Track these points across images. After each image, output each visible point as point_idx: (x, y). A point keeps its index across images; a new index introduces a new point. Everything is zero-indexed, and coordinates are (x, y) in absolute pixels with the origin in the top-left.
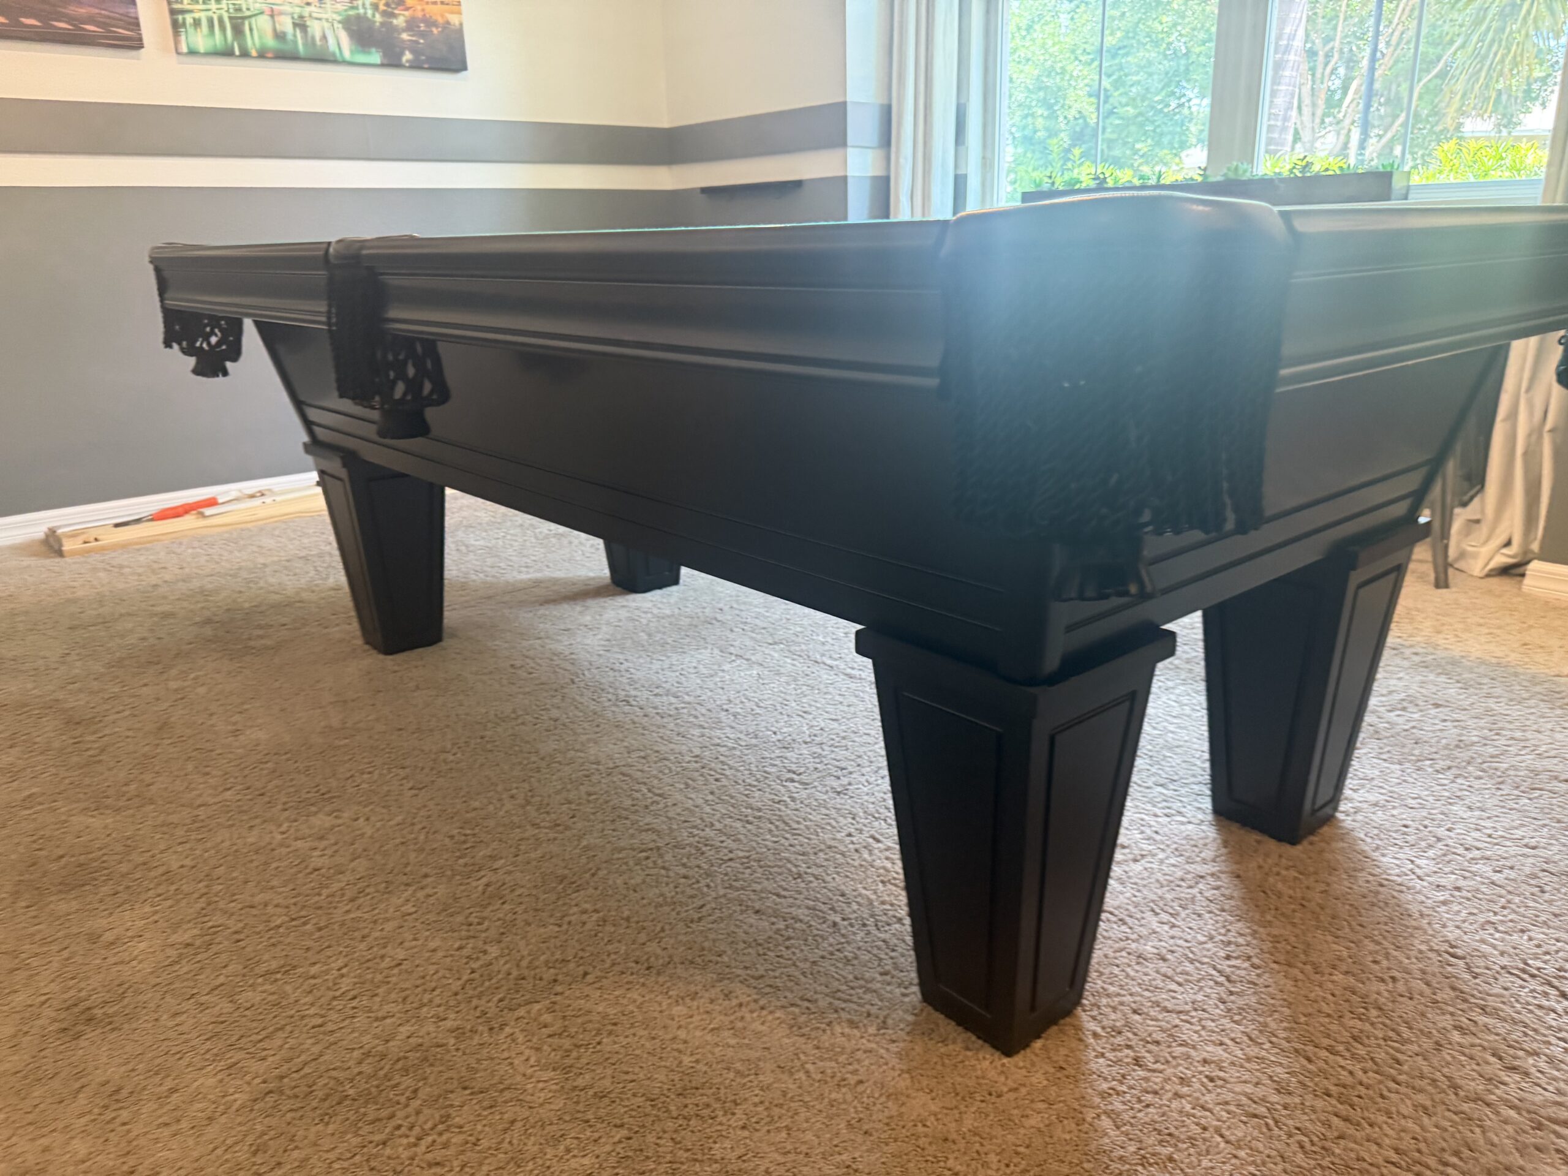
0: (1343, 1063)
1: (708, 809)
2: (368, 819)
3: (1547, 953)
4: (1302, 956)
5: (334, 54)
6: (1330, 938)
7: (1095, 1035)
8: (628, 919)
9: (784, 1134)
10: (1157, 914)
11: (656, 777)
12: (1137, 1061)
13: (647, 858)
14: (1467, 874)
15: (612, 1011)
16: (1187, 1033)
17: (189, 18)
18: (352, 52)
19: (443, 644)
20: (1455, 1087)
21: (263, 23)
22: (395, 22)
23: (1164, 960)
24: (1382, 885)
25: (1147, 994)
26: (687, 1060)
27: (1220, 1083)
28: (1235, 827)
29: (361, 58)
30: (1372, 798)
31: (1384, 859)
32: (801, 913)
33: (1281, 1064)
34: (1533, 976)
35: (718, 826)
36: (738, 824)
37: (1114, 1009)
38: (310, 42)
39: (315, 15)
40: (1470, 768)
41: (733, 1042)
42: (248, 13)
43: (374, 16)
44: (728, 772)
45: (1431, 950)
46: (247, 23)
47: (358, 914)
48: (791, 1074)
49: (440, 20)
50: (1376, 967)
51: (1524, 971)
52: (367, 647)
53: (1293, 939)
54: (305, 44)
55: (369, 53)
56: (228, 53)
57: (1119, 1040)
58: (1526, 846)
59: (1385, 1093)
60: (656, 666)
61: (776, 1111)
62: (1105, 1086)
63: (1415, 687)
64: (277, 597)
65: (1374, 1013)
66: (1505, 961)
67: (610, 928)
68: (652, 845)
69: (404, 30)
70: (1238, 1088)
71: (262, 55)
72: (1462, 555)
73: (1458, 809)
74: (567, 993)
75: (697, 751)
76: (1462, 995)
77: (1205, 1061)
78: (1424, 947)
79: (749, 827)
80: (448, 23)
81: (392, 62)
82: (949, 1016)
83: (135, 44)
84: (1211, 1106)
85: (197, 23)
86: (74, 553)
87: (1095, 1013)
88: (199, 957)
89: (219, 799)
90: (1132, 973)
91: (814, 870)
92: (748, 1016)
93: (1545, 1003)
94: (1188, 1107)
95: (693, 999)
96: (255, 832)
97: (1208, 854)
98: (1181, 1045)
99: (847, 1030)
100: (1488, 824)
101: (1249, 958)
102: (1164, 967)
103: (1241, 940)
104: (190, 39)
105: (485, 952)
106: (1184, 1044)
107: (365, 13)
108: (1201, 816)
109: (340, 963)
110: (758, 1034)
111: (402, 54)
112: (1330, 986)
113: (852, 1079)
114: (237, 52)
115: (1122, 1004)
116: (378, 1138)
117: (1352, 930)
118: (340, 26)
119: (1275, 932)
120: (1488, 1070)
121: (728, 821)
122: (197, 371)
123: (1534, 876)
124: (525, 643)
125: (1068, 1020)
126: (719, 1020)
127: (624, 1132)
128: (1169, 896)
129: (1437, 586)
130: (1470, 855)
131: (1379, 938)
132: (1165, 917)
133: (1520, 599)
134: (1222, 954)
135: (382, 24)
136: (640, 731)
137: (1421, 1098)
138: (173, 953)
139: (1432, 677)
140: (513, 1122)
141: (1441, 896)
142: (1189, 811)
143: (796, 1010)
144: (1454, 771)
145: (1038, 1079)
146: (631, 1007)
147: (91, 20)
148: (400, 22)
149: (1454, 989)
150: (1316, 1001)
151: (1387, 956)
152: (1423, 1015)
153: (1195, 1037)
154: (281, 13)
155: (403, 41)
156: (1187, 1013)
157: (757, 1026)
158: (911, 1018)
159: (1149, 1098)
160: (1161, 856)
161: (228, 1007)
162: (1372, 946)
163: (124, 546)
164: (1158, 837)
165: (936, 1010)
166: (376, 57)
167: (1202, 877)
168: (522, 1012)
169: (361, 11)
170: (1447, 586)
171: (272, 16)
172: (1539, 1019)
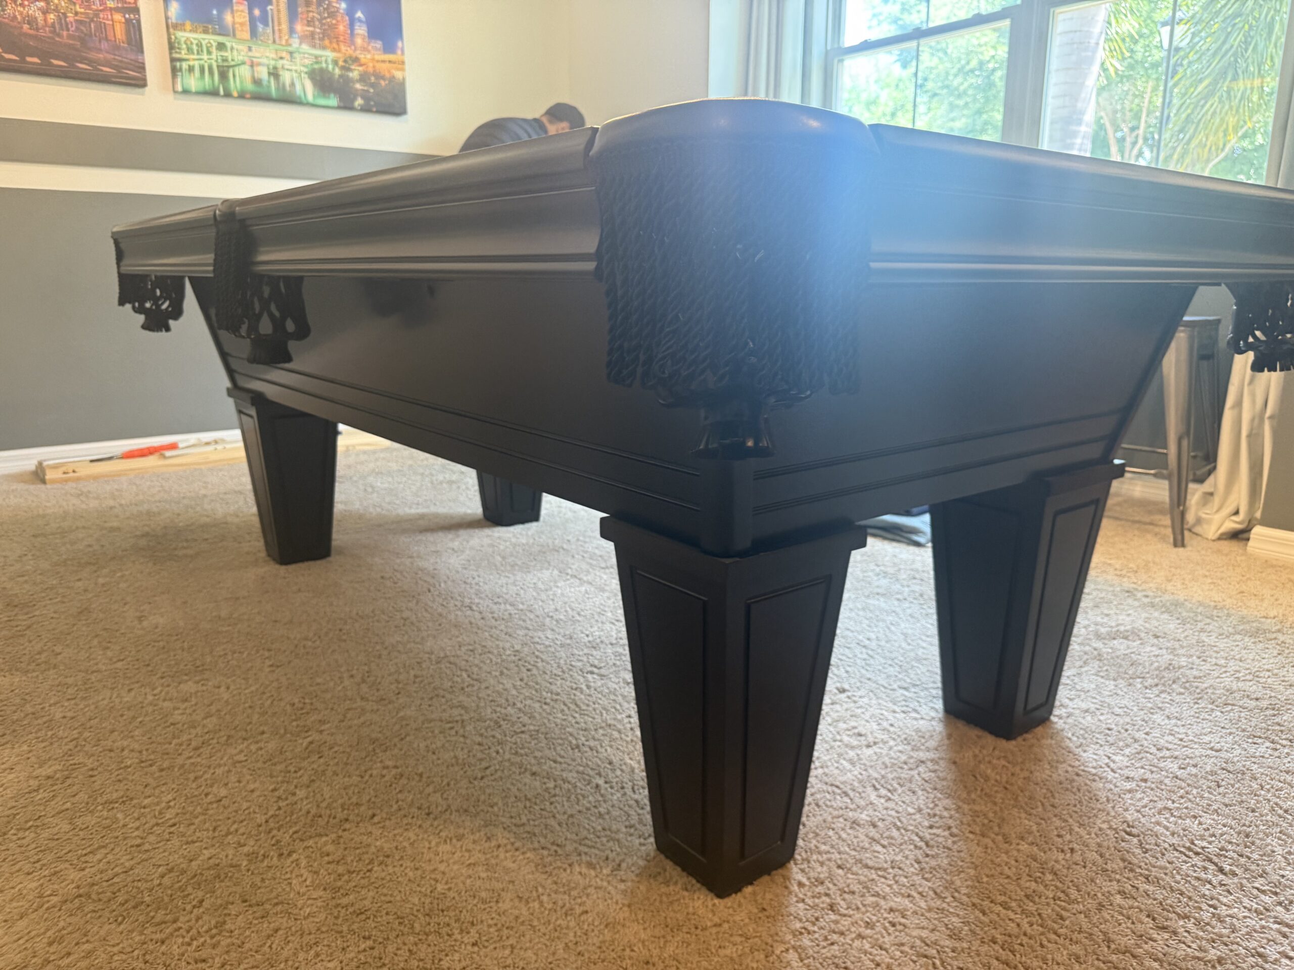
0: (1012, 916)
1: (514, 692)
2: (228, 688)
3: (1213, 835)
4: (996, 829)
5: (300, 98)
6: (1023, 815)
7: (800, 884)
8: (421, 775)
9: (507, 952)
10: (876, 789)
11: (477, 666)
12: (832, 907)
13: (452, 728)
14: (1155, 769)
15: (386, 846)
16: (882, 887)
17: (185, 65)
18: (314, 96)
19: (331, 559)
20: (1109, 941)
21: (244, 72)
22: (351, 75)
23: (875, 826)
24: (1078, 775)
25: (853, 853)
26: (440, 887)
27: (901, 928)
28: (961, 724)
29: (322, 101)
30: (1084, 706)
31: (1085, 755)
32: (571, 776)
33: (958, 915)
34: (1197, 854)
35: (519, 705)
36: (537, 705)
37: (822, 864)
38: (281, 87)
39: (286, 67)
40: (1174, 686)
41: (483, 875)
42: (233, 63)
43: (333, 69)
44: (540, 664)
45: (1110, 828)
46: (231, 71)
47: (199, 760)
48: (527, 902)
49: (387, 75)
50: (1060, 840)
51: (1189, 849)
52: (268, 558)
53: (991, 815)
54: (277, 89)
55: (329, 98)
56: (214, 93)
57: (820, 889)
58: (1212, 749)
59: (1045, 943)
60: (503, 580)
61: (505, 932)
62: (798, 925)
63: (1141, 622)
64: (208, 520)
65: (1049, 877)
66: (1175, 840)
67: (404, 781)
68: (458, 718)
69: (358, 81)
70: (915, 933)
71: (242, 96)
72: (1199, 521)
73: (1158, 718)
74: (354, 829)
75: (517, 647)
76: (1130, 867)
77: (891, 910)
78: (1105, 826)
79: (545, 707)
80: (394, 77)
81: (346, 105)
82: (676, 863)
83: (139, 83)
84: (888, 946)
85: (191, 69)
86: (53, 481)
87: (805, 866)
88: (55, 787)
89: (113, 667)
90: (844, 835)
91: (592, 743)
92: (502, 856)
93: (1203, 875)
94: (867, 946)
95: (458, 840)
96: (133, 694)
97: (932, 744)
98: (873, 895)
99: (584, 870)
100: (1182, 730)
101: (949, 828)
102: (873, 832)
103: (946, 814)
104: (185, 81)
105: (294, 794)
106: (877, 895)
107: (327, 67)
108: (933, 714)
109: (170, 797)
110: (507, 871)
111: (355, 99)
112: (1015, 853)
113: (578, 910)
114: (222, 92)
115: (829, 860)
116: (158, 936)
117: (1045, 810)
118: (306, 76)
119: (977, 808)
120: (1139, 927)
121: (528, 702)
122: (145, 327)
123: (1213, 773)
124: (398, 561)
125: (780, 871)
126: (477, 856)
127: (369, 943)
128: (890, 776)
129: (1175, 545)
130: (1160, 754)
131: (1067, 817)
132: (883, 792)
133: (1243, 558)
134: (926, 824)
135: (341, 76)
136: (475, 630)
137: (1076, 949)
138: (34, 783)
139: (1156, 614)
140: (276, 931)
141: (1128, 785)
142: (924, 710)
143: (545, 853)
144: (1160, 687)
145: (741, 917)
146: (405, 844)
147: (108, 64)
148: (354, 74)
149: (1123, 860)
150: (999, 865)
151: (1071, 831)
152: (1092, 880)
153: (887, 889)
154: (259, 64)
155: (357, 90)
156: (885, 870)
157: (509, 864)
158: (642, 863)
159: (835, 937)
160: (892, 743)
161: (66, 827)
162: (1058, 823)
163: (96, 478)
164: (892, 729)
165: (667, 857)
166: (333, 101)
167: (923, 762)
168: (311, 842)
169: (324, 65)
170: (1183, 545)
171: (252, 66)
172: (1195, 888)
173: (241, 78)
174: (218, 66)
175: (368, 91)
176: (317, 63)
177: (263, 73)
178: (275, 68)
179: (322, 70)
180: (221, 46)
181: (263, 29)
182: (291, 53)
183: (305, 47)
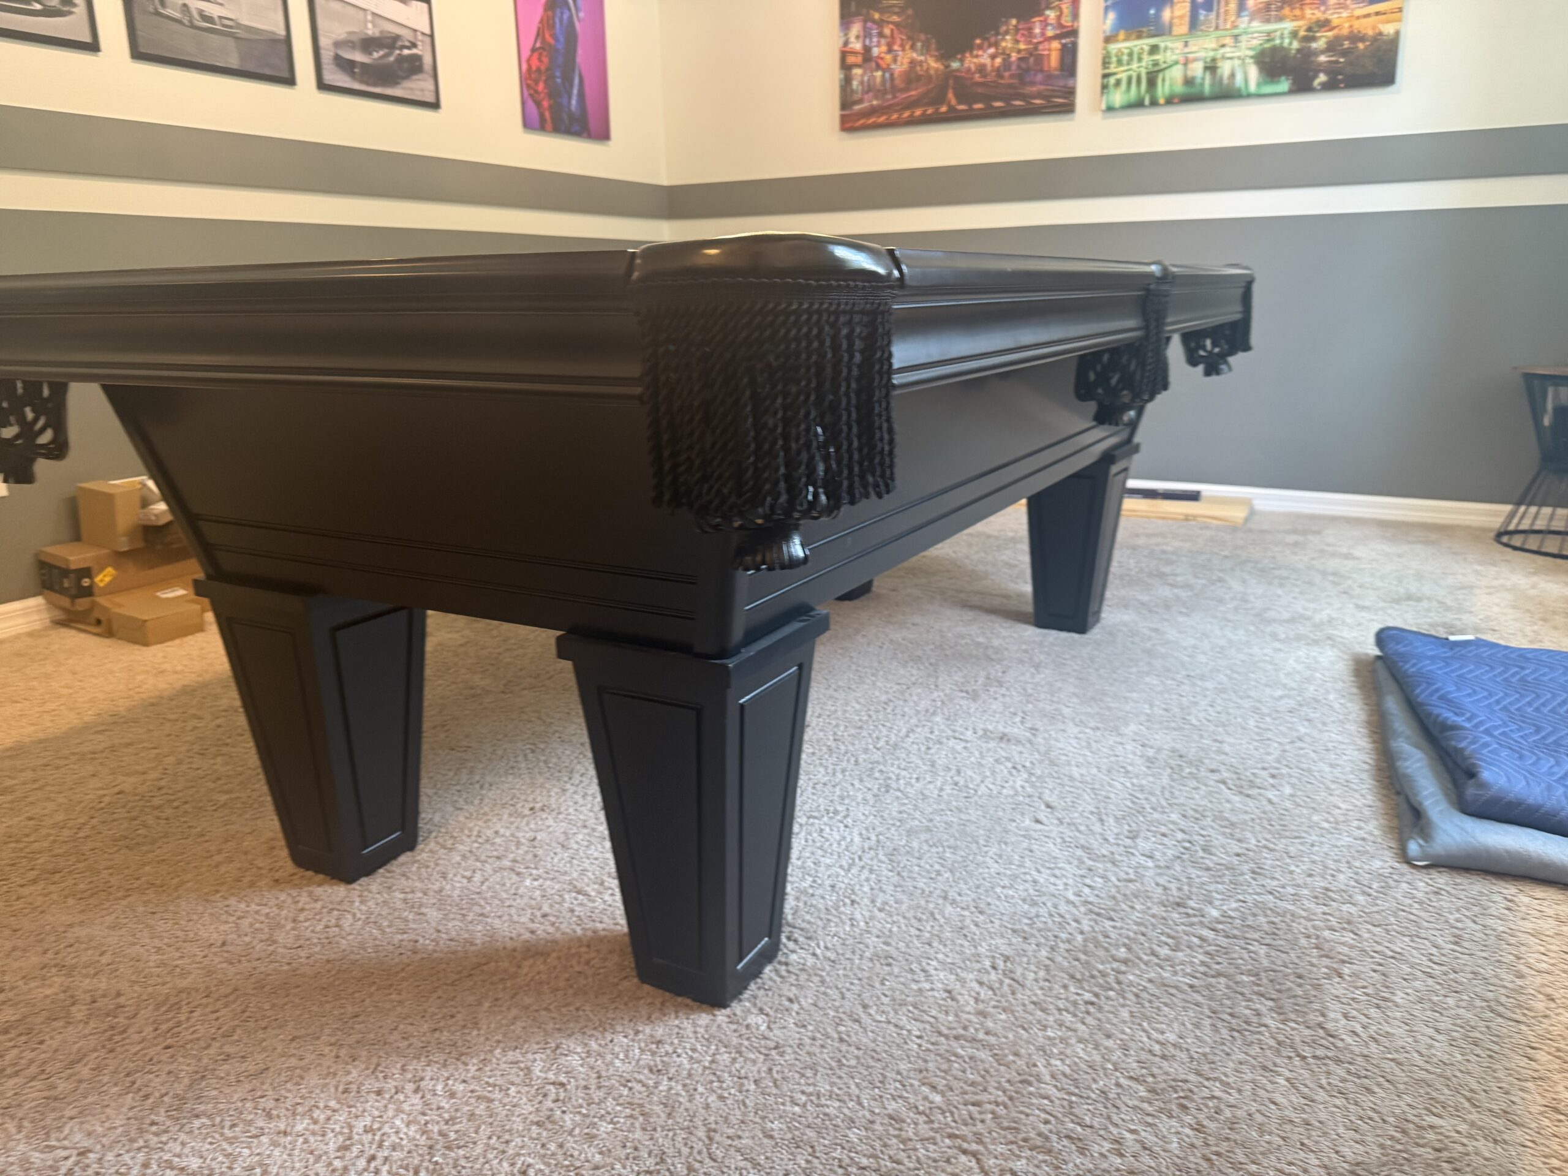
22: (1314, 45)
29: (1269, 89)
39: (1228, 55)
42: (1164, 66)
43: (1290, 44)
49: (1371, 33)
69: (1323, 52)
80: (1381, 34)
81: (1302, 86)
83: (1068, 108)
107: (1282, 43)
111: (1316, 76)
135: (1298, 51)
147: (1039, 95)
148: (1320, 44)
155: (1320, 64)
166: (1284, 85)
169: (1278, 42)
171: (1185, 64)
173: (1172, 81)
174: (1148, 73)
175: (1337, 62)
176: (1268, 41)
177: (1197, 69)
178: (1214, 60)
179: (1275, 49)
180: (1154, 49)
181: (1207, 16)
182: (1236, 37)
183: (1256, 25)
